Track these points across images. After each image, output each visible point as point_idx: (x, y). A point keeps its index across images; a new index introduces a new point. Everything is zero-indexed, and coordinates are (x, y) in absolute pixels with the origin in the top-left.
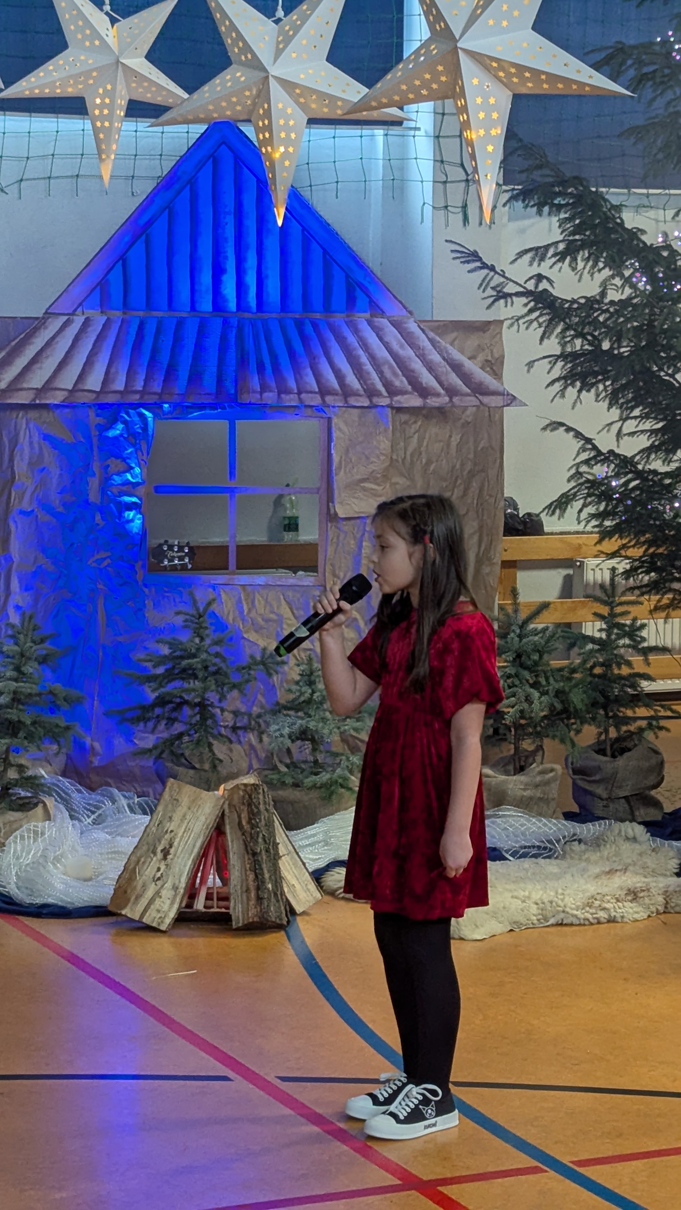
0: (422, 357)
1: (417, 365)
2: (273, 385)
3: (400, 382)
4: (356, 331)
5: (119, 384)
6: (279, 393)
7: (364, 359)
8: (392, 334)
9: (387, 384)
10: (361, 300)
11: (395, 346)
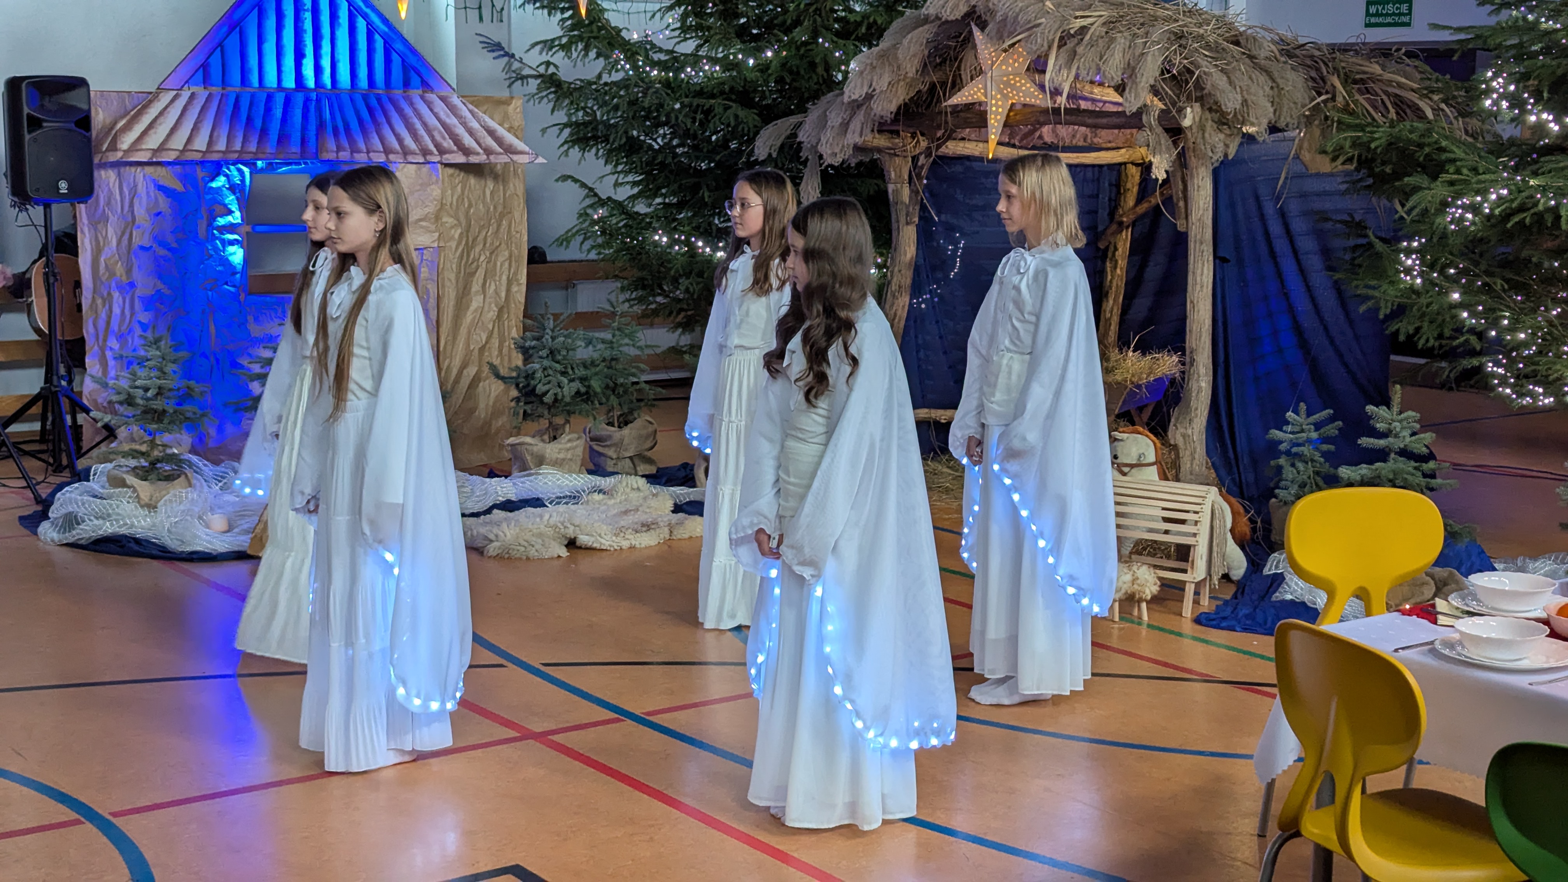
0: (464, 124)
1: (461, 131)
2: (347, 145)
3: (448, 144)
4: (412, 104)
5: (221, 145)
6: (352, 152)
7: (418, 125)
8: (440, 106)
9: (437, 146)
10: (415, 80)
11: (443, 116)
